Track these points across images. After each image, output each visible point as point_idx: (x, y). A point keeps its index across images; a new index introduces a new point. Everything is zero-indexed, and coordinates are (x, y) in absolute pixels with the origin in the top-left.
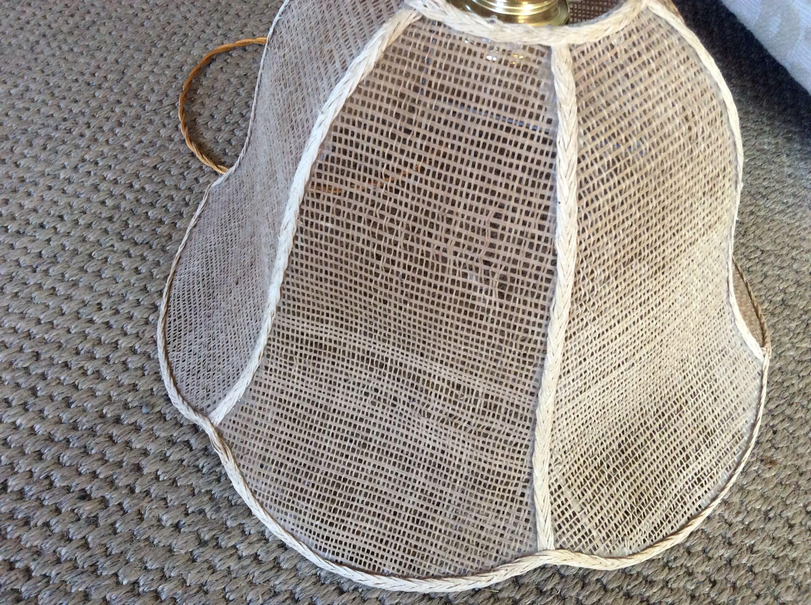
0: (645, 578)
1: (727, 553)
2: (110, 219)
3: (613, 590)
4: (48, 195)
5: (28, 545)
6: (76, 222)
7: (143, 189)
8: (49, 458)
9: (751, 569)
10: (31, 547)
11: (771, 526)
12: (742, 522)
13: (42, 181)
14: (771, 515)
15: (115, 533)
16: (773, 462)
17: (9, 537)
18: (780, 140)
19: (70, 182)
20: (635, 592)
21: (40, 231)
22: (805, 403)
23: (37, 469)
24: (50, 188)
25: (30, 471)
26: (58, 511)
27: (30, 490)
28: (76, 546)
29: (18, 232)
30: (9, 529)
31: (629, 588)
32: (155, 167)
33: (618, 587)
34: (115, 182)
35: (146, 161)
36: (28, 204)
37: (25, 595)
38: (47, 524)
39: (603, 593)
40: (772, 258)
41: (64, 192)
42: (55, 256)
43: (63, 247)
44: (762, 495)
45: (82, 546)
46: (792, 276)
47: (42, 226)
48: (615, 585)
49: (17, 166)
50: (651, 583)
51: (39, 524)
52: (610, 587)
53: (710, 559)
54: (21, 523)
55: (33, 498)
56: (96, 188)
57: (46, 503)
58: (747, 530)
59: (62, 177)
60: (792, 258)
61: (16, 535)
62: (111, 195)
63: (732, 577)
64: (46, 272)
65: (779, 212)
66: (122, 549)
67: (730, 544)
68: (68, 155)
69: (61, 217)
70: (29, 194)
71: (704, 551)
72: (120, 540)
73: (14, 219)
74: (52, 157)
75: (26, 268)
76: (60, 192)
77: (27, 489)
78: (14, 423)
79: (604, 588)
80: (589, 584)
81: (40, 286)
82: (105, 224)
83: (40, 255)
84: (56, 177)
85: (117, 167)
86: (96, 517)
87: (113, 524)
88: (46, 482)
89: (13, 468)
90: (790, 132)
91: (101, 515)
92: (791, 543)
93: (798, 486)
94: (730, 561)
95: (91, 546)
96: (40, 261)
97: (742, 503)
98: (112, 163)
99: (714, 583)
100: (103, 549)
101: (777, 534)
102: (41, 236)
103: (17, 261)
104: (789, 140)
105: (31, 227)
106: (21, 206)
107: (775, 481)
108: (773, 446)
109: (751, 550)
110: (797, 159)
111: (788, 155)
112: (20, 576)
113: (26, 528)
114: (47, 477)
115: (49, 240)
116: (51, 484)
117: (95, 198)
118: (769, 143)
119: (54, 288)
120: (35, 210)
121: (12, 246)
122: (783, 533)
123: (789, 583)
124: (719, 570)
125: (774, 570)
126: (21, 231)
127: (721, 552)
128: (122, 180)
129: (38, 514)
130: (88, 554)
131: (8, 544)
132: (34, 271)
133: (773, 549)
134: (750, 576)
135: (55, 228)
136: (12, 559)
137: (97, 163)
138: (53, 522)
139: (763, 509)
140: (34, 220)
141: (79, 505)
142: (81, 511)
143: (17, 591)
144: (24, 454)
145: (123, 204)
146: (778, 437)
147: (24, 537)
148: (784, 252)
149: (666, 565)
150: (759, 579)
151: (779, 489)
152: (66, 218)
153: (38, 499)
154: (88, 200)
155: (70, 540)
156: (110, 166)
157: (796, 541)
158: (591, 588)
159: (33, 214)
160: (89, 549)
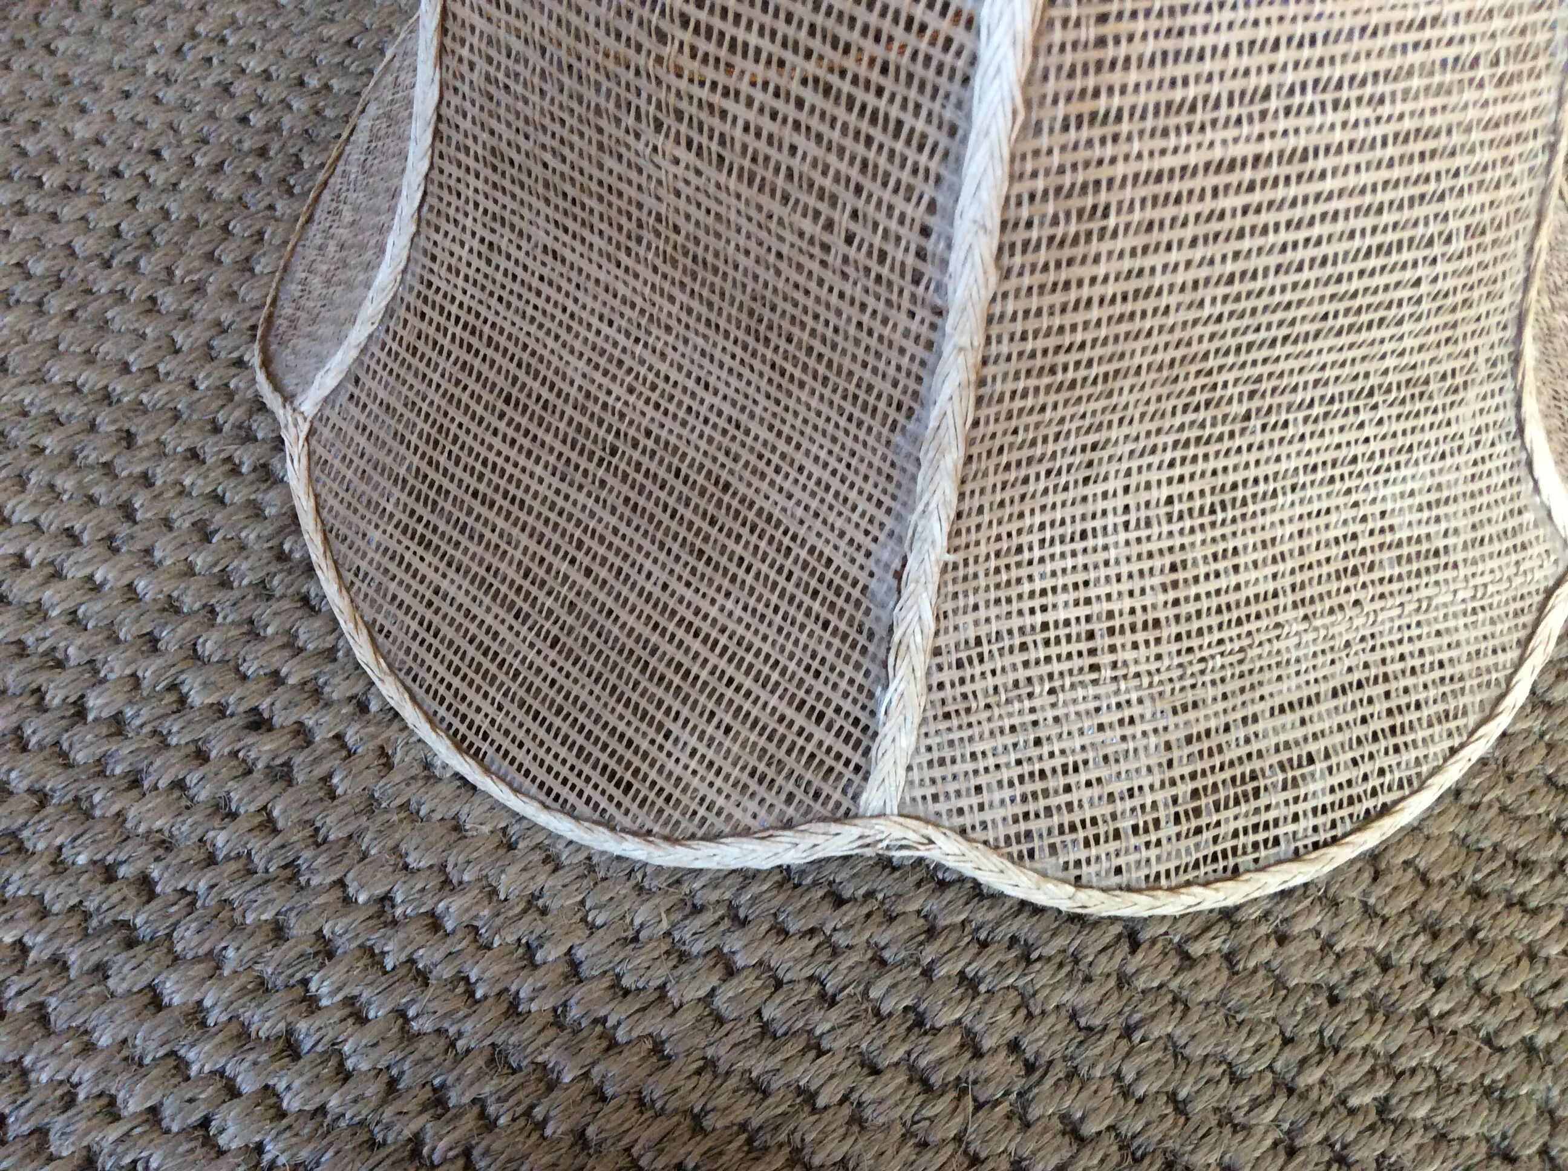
0: (1513, 856)
2: (262, 153)
3: (1442, 883)
4: (123, 111)
5: (141, 829)
6: (190, 162)
7: (327, 87)
8: (172, 648)
10: (149, 832)
13: (107, 83)
15: (332, 795)
17: (98, 813)
19: (168, 82)
20: (1493, 885)
21: (113, 182)
23: (149, 670)
24: (127, 95)
25: (134, 675)
26: (201, 756)
27: (137, 715)
28: (247, 826)
29: (65, 188)
30: (97, 798)
31: (1478, 877)
32: (349, 42)
33: (1454, 876)
34: (267, 76)
35: (328, 31)
36: (81, 130)
37: (144, 932)
38: (179, 785)
39: (1420, 888)
41: (157, 101)
42: (149, 233)
43: (166, 214)
45: (262, 826)
47: (116, 173)
48: (1446, 872)
49: (53, 53)
50: (1527, 866)
51: (162, 784)
52: (1435, 876)
54: (124, 784)
55: (147, 729)
56: (225, 89)
57: (173, 740)
59: (150, 70)
61: (115, 808)
62: (259, 103)
64: (133, 266)
66: (351, 828)
68: (160, 26)
69: (156, 154)
70: (83, 110)
72: (345, 809)
73: (53, 160)
74: (127, 31)
75: (89, 259)
76: (148, 102)
77: (129, 712)
78: (90, 578)
79: (1424, 878)
80: (1389, 869)
81: (121, 297)
82: (251, 163)
83: (116, 232)
84: (137, 71)
85: (269, 46)
86: (287, 764)
87: (326, 779)
88: (170, 698)
89: (96, 672)
91: (298, 759)
95: (280, 825)
96: (119, 244)
98: (255, 38)
100: (309, 831)
102: (116, 193)
103: (69, 246)
105: (90, 177)
106: (67, 134)
112: (130, 893)
113: (134, 793)
114: (173, 687)
115: (134, 201)
116: (182, 700)
117: (225, 110)
119: (152, 299)
120: (98, 141)
121: (54, 217)
126: (72, 184)
128: (280, 72)
129: (158, 763)
130: (277, 841)
131: (98, 828)
132: (107, 264)
135: (144, 176)
136: (110, 859)
137: (223, 41)
138: (192, 779)
140: (98, 161)
141: (249, 740)
142: (253, 755)
143: (126, 925)
144: (117, 641)
145: (287, 121)
147: (131, 814)
152: (166, 154)
153: (155, 732)
154: (212, 116)
155: (233, 816)
156: (253, 46)
158: (1391, 880)
159: (95, 149)
160: (275, 831)
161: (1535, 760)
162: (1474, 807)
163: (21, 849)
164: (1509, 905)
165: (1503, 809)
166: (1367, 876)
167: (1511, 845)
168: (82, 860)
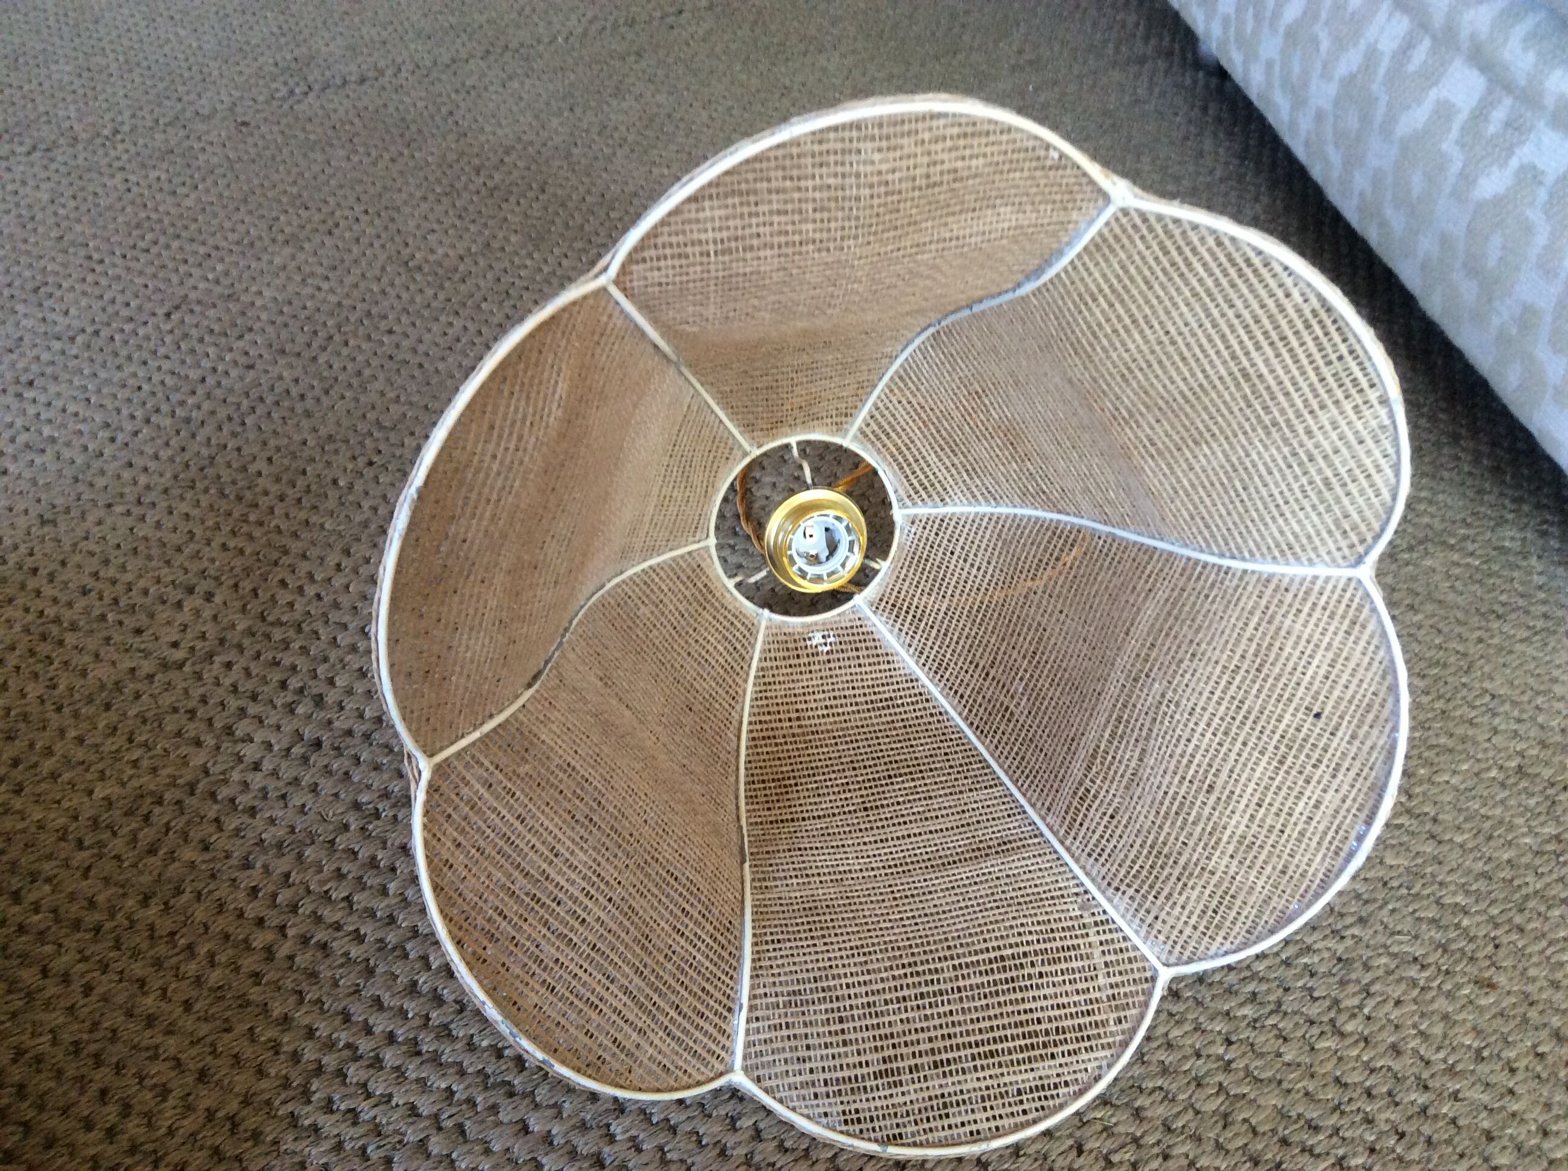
0: (1309, 1122)
1: (1422, 1099)
9: (1454, 1121)
11: (1483, 1069)
12: (1445, 1061)
14: (1485, 1054)
16: (1492, 986)
18: (1529, 535)
20: (1294, 1138)
22: (1543, 909)
31: (1287, 1132)
33: (1272, 1130)
40: (1507, 707)
44: (1474, 1029)
46: (1534, 732)
48: (1267, 1128)
50: (1316, 1129)
53: (1397, 1104)
58: (1451, 1071)
60: (1537, 707)
63: (1427, 1130)
65: (1522, 641)
67: (1426, 1087)
71: (1390, 1094)
80: (1233, 1123)
90: (1546, 522)
92: (1511, 1092)
93: (1525, 1020)
94: (1424, 1110)
97: (1445, 1036)
99: (1402, 1135)
101: (1493, 1079)
104: (1544, 534)
107: (1494, 1011)
108: (1493, 964)
109: (1455, 1096)
110: (1553, 563)
111: (1539, 557)
118: (1512, 539)
122: (1502, 1078)
123: (1505, 1142)
124: (1409, 1118)
125: (1486, 1124)
127: (1413, 1097)
133: (1485, 1098)
134: (1452, 1130)
139: (1475, 1045)
146: (1502, 952)
148: (1525, 698)
149: (1336, 1108)
150: (1464, 1134)
151: (1499, 1021)
157: (1519, 1090)
158: (1235, 1129)
161: (1329, 1066)
162: (1289, 1091)
163: (449, 1035)
164: (1303, 1151)
165: (1307, 1094)
166: (1220, 1125)
167: (1308, 1116)
168: (485, 1044)
